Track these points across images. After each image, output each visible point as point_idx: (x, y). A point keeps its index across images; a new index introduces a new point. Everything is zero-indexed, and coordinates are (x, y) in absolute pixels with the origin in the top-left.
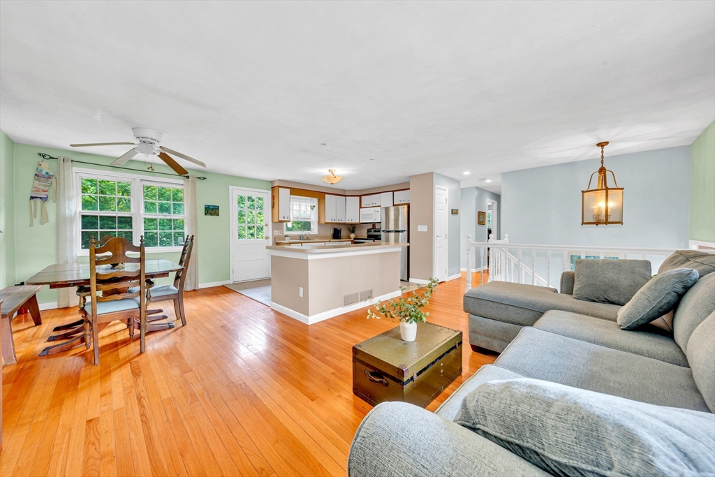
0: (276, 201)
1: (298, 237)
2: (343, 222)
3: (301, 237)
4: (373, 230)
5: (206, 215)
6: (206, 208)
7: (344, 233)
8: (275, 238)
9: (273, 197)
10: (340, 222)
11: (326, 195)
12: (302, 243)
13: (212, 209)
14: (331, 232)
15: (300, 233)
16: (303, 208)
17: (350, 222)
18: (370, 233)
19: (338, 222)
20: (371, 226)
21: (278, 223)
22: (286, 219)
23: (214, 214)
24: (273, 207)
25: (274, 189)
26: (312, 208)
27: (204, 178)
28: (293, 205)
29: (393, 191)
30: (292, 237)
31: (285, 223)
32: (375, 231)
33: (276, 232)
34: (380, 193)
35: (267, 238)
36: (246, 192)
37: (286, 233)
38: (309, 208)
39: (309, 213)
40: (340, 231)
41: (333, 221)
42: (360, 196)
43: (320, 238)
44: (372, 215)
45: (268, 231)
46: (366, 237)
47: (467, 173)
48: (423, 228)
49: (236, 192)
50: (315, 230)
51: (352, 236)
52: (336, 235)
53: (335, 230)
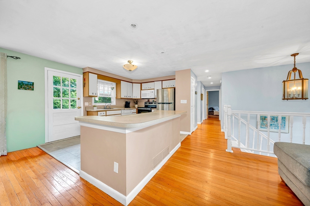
0: (86, 82)
1: (103, 107)
2: (131, 98)
3: (105, 108)
4: (148, 103)
5: (19, 88)
6: (19, 83)
7: (131, 105)
8: (85, 108)
9: (84, 80)
10: (130, 98)
11: (122, 81)
12: (106, 111)
13: (27, 85)
14: (124, 103)
15: (104, 104)
16: (106, 89)
17: (135, 98)
18: (147, 104)
19: (128, 98)
20: (147, 100)
21: (88, 97)
22: (94, 95)
23: (29, 89)
24: (84, 86)
25: (85, 74)
26: (113, 89)
27: (17, 58)
28: (99, 86)
29: (162, 81)
30: (99, 107)
31: (93, 98)
32: (149, 103)
33: (87, 104)
34: (154, 82)
35: (80, 108)
36: (61, 74)
37: (94, 104)
38: (110, 89)
39: (110, 92)
40: (129, 103)
41: (126, 97)
42: (141, 83)
43: (117, 108)
44: (149, 94)
45: (80, 103)
46: (144, 107)
47: (207, 71)
48: (184, 102)
49: (51, 73)
50: (114, 102)
51: (136, 106)
52: (127, 105)
53: (126, 102)
